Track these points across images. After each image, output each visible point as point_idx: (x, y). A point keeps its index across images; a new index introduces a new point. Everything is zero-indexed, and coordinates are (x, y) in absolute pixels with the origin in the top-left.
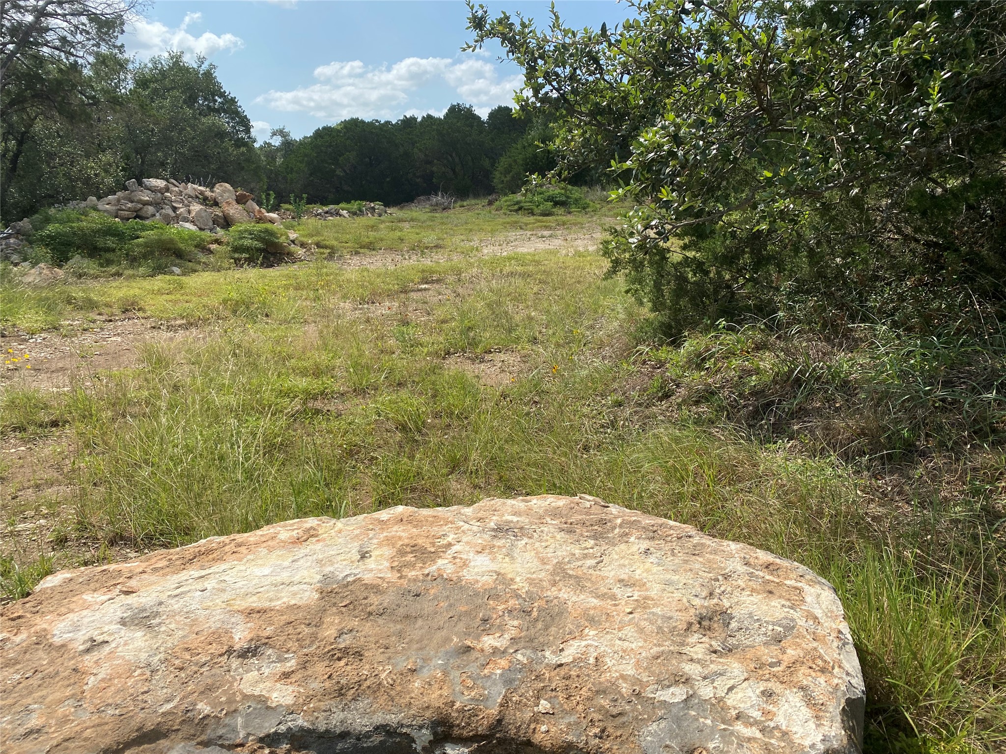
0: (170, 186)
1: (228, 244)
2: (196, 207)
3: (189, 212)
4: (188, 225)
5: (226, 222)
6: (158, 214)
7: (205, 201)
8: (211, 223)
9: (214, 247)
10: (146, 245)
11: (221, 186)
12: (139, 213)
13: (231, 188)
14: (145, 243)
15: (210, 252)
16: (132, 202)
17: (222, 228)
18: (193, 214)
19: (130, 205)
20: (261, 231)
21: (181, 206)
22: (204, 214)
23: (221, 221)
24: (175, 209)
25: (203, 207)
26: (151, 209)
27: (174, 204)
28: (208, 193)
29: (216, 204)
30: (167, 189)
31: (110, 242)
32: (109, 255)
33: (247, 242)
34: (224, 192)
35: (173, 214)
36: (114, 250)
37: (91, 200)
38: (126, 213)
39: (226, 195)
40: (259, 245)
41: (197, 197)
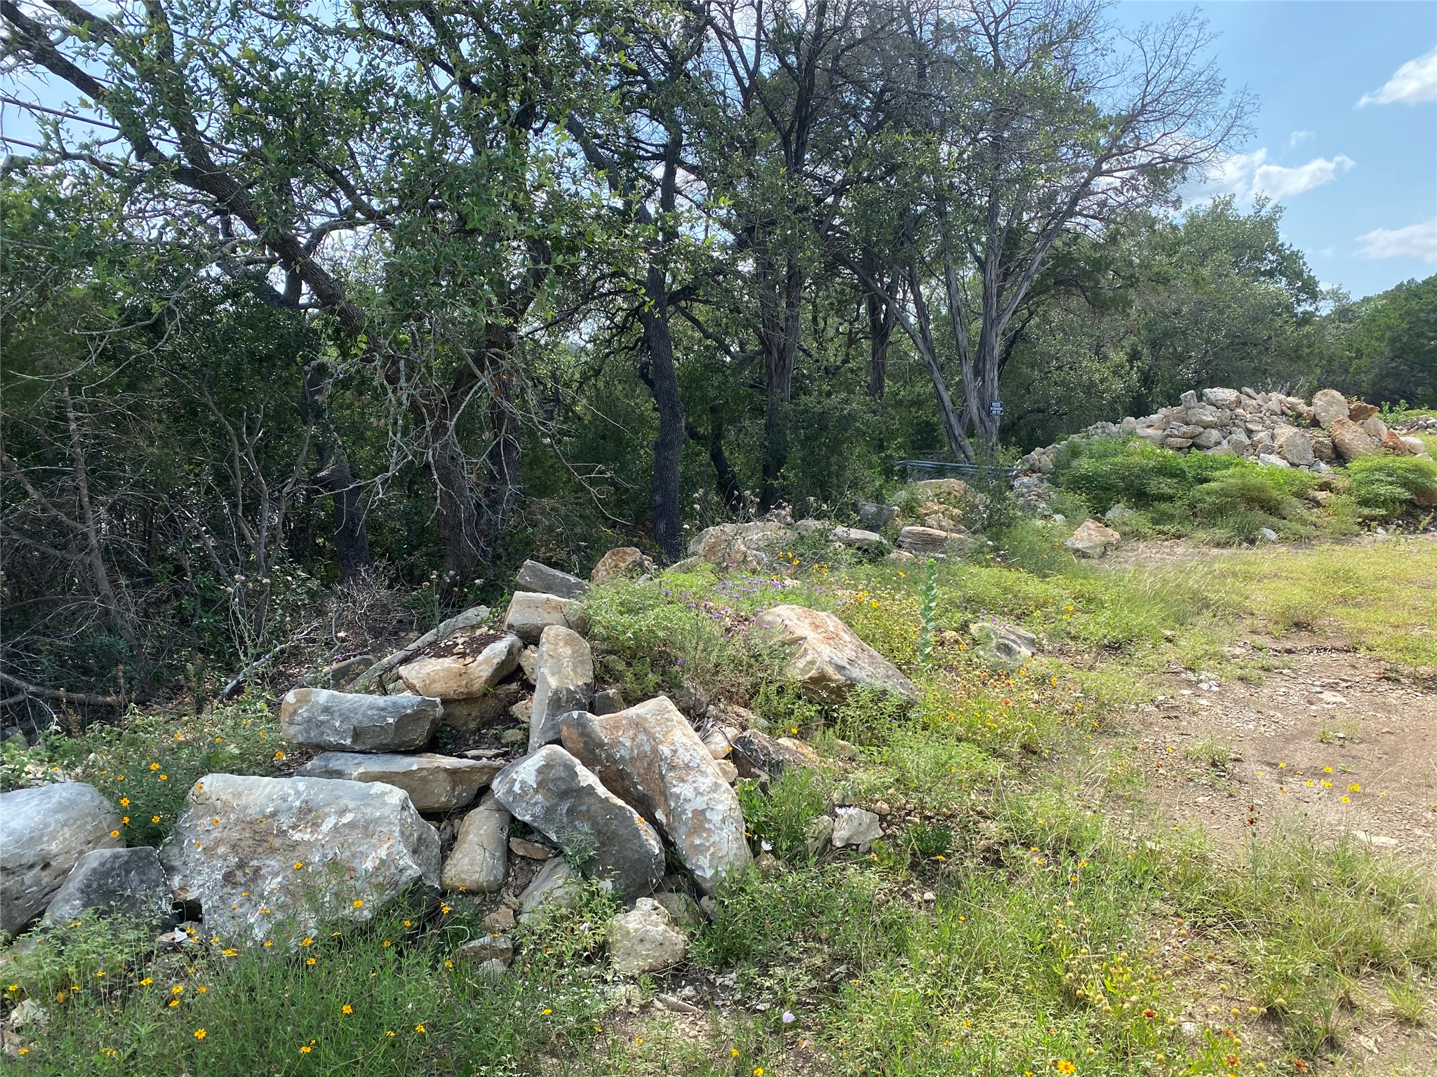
0: (1243, 397)
1: (1349, 491)
2: (1286, 432)
3: (1273, 437)
4: (1274, 459)
5: (1339, 456)
6: (1225, 442)
7: (1297, 419)
8: (1310, 456)
9: (1321, 495)
10: (1223, 493)
11: (1326, 395)
12: (1197, 441)
13: (1342, 398)
14: (1222, 489)
15: (1318, 504)
16: (1187, 424)
17: (1327, 463)
18: (1281, 440)
19: (1185, 429)
20: (1409, 470)
21: (1260, 428)
22: (1299, 441)
23: (1328, 452)
24: (1250, 433)
25: (1295, 430)
26: (1215, 434)
27: (1250, 426)
28: (1302, 407)
29: (1315, 423)
30: (1239, 403)
31: (1165, 486)
32: (1164, 506)
33: (1383, 490)
34: (1330, 404)
35: (1248, 442)
36: (1170, 499)
37: (1128, 423)
38: (1179, 440)
39: (1333, 409)
40: (1407, 495)
41: (1283, 413)
